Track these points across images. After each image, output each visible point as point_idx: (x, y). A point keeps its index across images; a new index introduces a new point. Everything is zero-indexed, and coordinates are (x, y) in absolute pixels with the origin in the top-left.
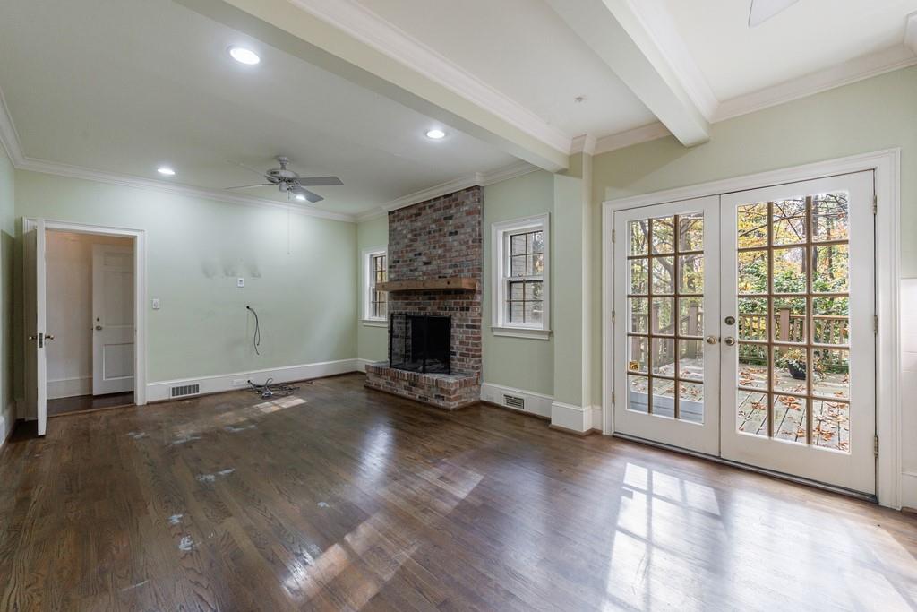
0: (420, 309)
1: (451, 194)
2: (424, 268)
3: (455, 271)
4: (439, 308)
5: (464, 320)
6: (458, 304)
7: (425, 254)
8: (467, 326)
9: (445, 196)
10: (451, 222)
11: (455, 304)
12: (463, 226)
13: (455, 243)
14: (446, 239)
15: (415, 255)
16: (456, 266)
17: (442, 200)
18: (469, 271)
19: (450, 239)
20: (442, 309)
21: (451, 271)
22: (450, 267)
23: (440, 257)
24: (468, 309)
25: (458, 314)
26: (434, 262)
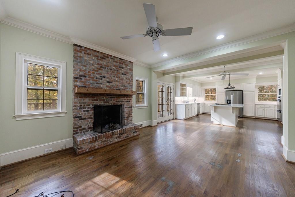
0: (104, 102)
1: (123, 60)
2: (108, 84)
3: (124, 88)
4: (116, 102)
5: (128, 105)
6: (126, 100)
7: (108, 78)
8: (129, 107)
9: (120, 59)
10: (123, 70)
11: (124, 100)
12: (128, 73)
13: (125, 78)
14: (120, 75)
15: (101, 77)
16: (125, 86)
17: (118, 59)
18: (130, 89)
19: (122, 76)
20: (118, 102)
21: (122, 88)
22: (122, 86)
23: (117, 81)
24: (129, 101)
25: (126, 103)
26: (114, 83)
